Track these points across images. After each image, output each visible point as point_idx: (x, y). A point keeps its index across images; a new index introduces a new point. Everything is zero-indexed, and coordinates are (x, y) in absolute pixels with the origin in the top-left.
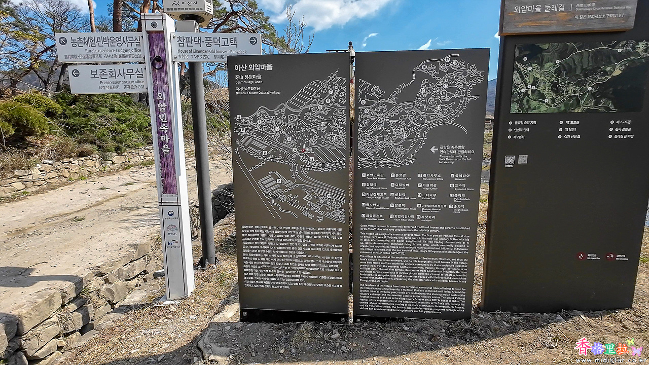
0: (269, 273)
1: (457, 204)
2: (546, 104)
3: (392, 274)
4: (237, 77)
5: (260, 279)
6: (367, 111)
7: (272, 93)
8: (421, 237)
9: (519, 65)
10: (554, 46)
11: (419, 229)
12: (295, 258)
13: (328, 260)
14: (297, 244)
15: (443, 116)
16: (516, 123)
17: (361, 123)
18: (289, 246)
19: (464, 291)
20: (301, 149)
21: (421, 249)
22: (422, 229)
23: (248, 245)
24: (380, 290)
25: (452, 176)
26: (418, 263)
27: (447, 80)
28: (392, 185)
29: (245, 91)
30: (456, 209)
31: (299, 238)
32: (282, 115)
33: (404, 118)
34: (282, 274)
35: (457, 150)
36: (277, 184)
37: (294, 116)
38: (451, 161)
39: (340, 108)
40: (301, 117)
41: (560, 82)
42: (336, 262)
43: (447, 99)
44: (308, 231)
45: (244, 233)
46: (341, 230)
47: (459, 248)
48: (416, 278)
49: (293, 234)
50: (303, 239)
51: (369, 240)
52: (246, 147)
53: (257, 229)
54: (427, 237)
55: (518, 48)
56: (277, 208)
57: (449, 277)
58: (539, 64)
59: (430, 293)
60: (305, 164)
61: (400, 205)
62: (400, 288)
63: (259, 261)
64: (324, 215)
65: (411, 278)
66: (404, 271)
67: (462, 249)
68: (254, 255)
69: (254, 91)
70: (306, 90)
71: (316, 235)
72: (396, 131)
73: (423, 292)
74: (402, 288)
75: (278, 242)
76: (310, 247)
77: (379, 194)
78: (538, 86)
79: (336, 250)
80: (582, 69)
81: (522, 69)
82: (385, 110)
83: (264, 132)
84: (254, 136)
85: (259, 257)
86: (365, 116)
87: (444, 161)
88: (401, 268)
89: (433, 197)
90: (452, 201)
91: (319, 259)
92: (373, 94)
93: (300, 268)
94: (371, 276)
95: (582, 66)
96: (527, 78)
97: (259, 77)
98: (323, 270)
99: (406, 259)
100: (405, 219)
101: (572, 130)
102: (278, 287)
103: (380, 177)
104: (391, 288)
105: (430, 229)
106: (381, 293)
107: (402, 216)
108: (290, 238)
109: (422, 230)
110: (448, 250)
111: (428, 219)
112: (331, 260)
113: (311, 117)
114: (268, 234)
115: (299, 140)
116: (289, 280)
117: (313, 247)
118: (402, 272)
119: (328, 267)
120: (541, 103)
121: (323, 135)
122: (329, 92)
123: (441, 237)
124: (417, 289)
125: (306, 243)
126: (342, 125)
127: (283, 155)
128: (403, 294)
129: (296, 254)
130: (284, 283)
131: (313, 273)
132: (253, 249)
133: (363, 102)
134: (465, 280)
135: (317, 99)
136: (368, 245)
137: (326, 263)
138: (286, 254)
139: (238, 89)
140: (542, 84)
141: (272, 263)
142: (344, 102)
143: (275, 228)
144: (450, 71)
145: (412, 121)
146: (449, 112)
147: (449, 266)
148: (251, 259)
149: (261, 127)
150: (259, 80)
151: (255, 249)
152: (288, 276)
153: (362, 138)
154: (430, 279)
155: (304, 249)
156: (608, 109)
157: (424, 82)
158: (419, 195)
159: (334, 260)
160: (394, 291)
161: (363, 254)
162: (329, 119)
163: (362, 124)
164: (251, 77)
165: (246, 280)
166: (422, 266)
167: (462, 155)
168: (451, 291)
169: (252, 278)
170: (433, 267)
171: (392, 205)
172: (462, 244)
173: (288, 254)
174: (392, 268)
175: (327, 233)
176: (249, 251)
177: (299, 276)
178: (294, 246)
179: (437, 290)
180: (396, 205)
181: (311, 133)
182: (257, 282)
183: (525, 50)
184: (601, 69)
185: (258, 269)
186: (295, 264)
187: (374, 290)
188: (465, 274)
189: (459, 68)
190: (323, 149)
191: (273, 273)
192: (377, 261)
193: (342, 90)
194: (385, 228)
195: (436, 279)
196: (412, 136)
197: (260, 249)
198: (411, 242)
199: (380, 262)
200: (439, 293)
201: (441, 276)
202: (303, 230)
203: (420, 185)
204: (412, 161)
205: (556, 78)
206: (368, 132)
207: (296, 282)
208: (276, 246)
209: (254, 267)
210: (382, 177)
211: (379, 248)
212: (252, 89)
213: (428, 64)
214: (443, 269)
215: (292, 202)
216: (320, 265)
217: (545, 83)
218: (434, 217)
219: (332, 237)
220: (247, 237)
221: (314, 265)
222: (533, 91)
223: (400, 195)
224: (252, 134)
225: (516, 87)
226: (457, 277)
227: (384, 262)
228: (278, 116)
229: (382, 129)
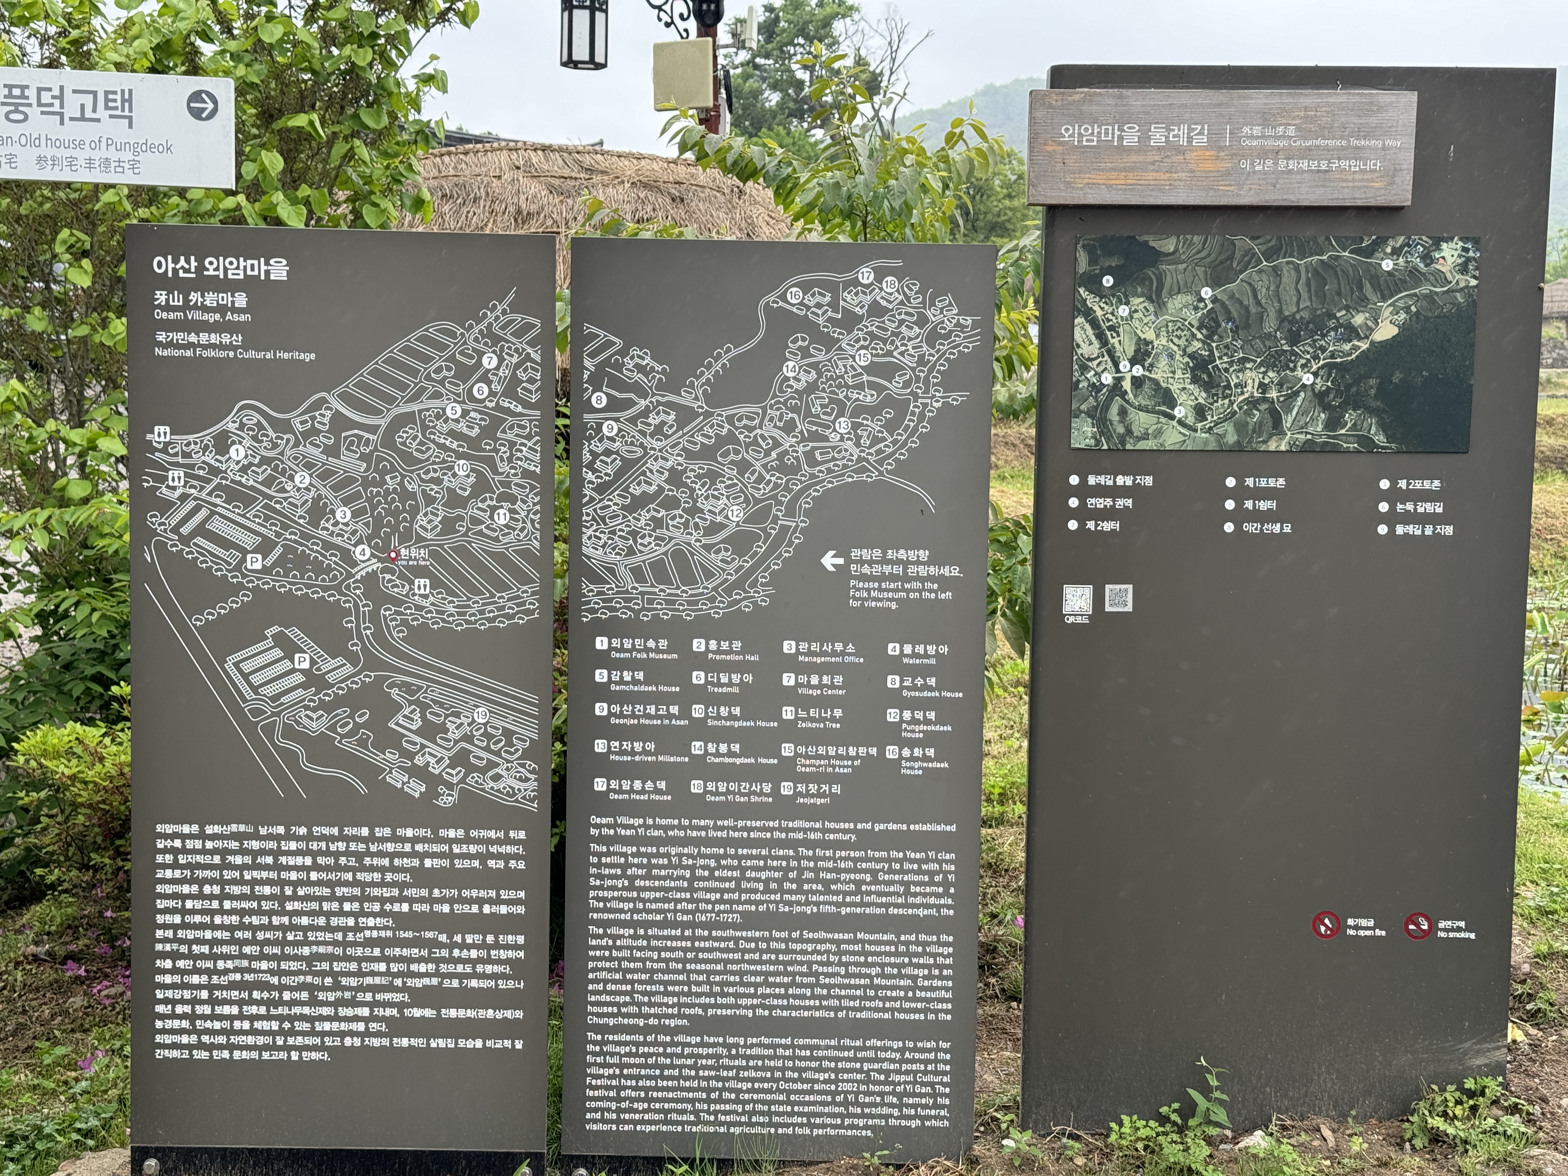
0: (252, 1002)
1: (912, 744)
2: (1181, 422)
3: (699, 995)
4: (161, 297)
5: (217, 1025)
6: (609, 428)
7: (286, 356)
8: (798, 858)
9: (1091, 300)
10: (1192, 243)
11: (787, 830)
12: (355, 944)
13: (473, 946)
14: (363, 891)
15: (856, 452)
16: (1092, 480)
17: (591, 466)
18: (332, 898)
19: (946, 1051)
20: (382, 551)
21: (799, 903)
22: (799, 830)
23: (174, 896)
24: (658, 1055)
25: (893, 649)
26: (787, 951)
27: (865, 339)
28: (698, 677)
29: (190, 345)
30: (907, 760)
31: (372, 869)
32: (318, 432)
33: (732, 457)
34: (302, 1004)
35: (906, 563)
36: (293, 671)
37: (360, 438)
38: (888, 599)
39: (521, 414)
40: (388, 440)
41: (1217, 354)
42: (504, 954)
43: (869, 398)
44: (404, 840)
45: (165, 851)
46: (522, 835)
47: (925, 895)
48: (782, 1008)
49: (347, 853)
50: (382, 870)
51: (619, 872)
52: (185, 540)
53: (214, 837)
54: (816, 859)
55: (1084, 246)
56: (290, 757)
57: (895, 999)
58: (1150, 299)
59: (830, 1059)
60: (398, 602)
61: (723, 748)
62: (729, 1047)
63: (215, 957)
64: (463, 781)
65: (764, 1007)
66: (742, 984)
67: (932, 901)
68: (199, 934)
69: (221, 347)
70: (406, 350)
71: (433, 855)
72: (707, 498)
73: (805, 1059)
74: (737, 1046)
75: (289, 883)
76: (411, 901)
77: (651, 709)
78: (1151, 365)
79: (504, 909)
80: (1282, 319)
81: (1099, 313)
82: (671, 427)
83: (252, 488)
84: (218, 501)
85: (213, 942)
86: (607, 444)
87: (866, 599)
88: (733, 973)
89: (833, 719)
90: (894, 735)
91: (441, 946)
92: (629, 374)
93: (369, 980)
94: (625, 1004)
95: (1280, 311)
96: (1115, 341)
97: (241, 300)
98: (455, 983)
99: (748, 940)
100: (742, 795)
101: (1264, 505)
102: (283, 1055)
103: (657, 650)
104: (697, 1045)
105: (824, 831)
106: (663, 1067)
107: (733, 786)
108: (338, 868)
109: (800, 836)
110: (887, 906)
111: (820, 795)
112: (484, 946)
113: (421, 443)
114: (255, 854)
115: (378, 523)
116: (327, 1026)
117: (422, 900)
118: (733, 984)
119: (475, 975)
120: (1163, 419)
121: (462, 503)
122: (485, 360)
123: (861, 860)
124: (785, 1047)
125: (393, 884)
126: (526, 474)
127: (319, 568)
128: (739, 1068)
129: (357, 929)
130: (310, 1041)
131: (420, 997)
132: (193, 912)
133: (599, 399)
134: (946, 1012)
135: (442, 382)
136: (614, 888)
137: (468, 961)
138: (318, 928)
139: (161, 337)
140: (1163, 362)
141: (264, 965)
142: (534, 398)
143: (281, 830)
144: (876, 310)
145: (758, 466)
146: (876, 441)
147: (893, 960)
148: (184, 949)
149: (244, 470)
150: (240, 311)
151: (203, 912)
152: (326, 1011)
153: (594, 519)
154: (828, 1008)
155: (388, 907)
156: (1367, 442)
157: (795, 341)
158: (788, 713)
159: (497, 946)
160: (708, 1056)
161: (599, 923)
162: (485, 450)
163: (594, 471)
164: (211, 299)
165: (164, 1031)
166: (801, 963)
167: (922, 580)
168: (902, 1050)
169: (185, 1024)
170: (840, 964)
171: (697, 748)
172: (931, 883)
173: (328, 928)
174: (699, 972)
175: (473, 849)
176: (177, 919)
177: (365, 1012)
178: (352, 899)
179: (857, 1049)
180: (711, 748)
181: (419, 496)
182: (205, 1039)
183: (1110, 254)
184: (1337, 319)
185: (211, 988)
186: (353, 966)
187: (636, 1055)
188: (947, 989)
189: (902, 303)
190: (462, 551)
191: (268, 1003)
192: (649, 948)
193: (528, 358)
194: (672, 828)
195: (848, 1009)
196: (759, 515)
197: (222, 912)
198: (763, 875)
199: (659, 950)
200: (863, 1060)
201: (866, 998)
202: (383, 840)
203: (788, 679)
204: (761, 596)
205: (1204, 342)
206: (615, 501)
207: (352, 1034)
208: (282, 899)
209: (195, 979)
210: (663, 652)
211: (656, 900)
212: (214, 338)
213: (806, 287)
214: (874, 971)
215: (351, 734)
216: (443, 968)
217: (1171, 356)
218: (836, 789)
219: (491, 863)
220: (175, 865)
221: (423, 968)
222: (1137, 382)
223: (724, 712)
224: (210, 494)
225: (1084, 368)
226: (921, 1000)
227: (673, 949)
228: (306, 435)
229: (661, 489)
